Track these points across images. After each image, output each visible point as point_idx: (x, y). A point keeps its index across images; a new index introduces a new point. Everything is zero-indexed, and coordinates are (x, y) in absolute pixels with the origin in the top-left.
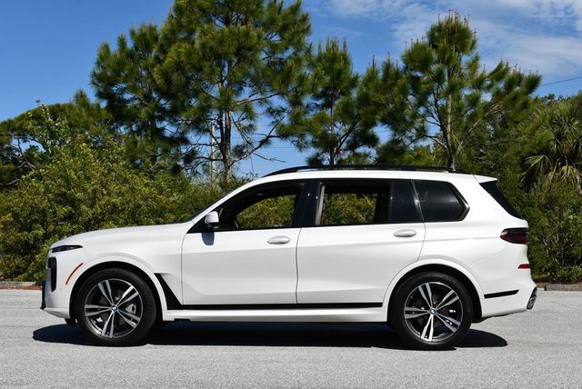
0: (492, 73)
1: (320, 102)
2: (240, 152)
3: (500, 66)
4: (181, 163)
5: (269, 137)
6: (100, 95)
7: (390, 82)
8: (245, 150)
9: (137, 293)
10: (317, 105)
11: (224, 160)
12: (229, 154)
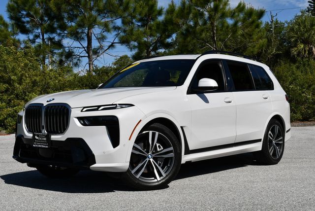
0: (237, 8)
1: (139, 24)
2: (96, 52)
3: (240, 4)
4: (64, 58)
5: (113, 43)
6: (11, 18)
7: (186, 11)
8: (98, 51)
9: (157, 133)
10: (139, 26)
11: (89, 57)
12: (91, 53)
